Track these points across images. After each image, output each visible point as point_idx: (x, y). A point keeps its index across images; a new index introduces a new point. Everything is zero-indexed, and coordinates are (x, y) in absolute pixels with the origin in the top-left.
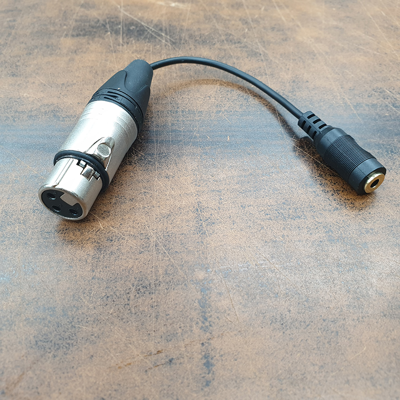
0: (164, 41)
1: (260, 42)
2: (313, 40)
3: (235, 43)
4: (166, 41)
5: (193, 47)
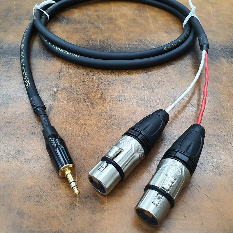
0: (64, 22)
1: (101, 23)
2: (122, 23)
3: (91, 23)
4: (65, 22)
5: (74, 24)
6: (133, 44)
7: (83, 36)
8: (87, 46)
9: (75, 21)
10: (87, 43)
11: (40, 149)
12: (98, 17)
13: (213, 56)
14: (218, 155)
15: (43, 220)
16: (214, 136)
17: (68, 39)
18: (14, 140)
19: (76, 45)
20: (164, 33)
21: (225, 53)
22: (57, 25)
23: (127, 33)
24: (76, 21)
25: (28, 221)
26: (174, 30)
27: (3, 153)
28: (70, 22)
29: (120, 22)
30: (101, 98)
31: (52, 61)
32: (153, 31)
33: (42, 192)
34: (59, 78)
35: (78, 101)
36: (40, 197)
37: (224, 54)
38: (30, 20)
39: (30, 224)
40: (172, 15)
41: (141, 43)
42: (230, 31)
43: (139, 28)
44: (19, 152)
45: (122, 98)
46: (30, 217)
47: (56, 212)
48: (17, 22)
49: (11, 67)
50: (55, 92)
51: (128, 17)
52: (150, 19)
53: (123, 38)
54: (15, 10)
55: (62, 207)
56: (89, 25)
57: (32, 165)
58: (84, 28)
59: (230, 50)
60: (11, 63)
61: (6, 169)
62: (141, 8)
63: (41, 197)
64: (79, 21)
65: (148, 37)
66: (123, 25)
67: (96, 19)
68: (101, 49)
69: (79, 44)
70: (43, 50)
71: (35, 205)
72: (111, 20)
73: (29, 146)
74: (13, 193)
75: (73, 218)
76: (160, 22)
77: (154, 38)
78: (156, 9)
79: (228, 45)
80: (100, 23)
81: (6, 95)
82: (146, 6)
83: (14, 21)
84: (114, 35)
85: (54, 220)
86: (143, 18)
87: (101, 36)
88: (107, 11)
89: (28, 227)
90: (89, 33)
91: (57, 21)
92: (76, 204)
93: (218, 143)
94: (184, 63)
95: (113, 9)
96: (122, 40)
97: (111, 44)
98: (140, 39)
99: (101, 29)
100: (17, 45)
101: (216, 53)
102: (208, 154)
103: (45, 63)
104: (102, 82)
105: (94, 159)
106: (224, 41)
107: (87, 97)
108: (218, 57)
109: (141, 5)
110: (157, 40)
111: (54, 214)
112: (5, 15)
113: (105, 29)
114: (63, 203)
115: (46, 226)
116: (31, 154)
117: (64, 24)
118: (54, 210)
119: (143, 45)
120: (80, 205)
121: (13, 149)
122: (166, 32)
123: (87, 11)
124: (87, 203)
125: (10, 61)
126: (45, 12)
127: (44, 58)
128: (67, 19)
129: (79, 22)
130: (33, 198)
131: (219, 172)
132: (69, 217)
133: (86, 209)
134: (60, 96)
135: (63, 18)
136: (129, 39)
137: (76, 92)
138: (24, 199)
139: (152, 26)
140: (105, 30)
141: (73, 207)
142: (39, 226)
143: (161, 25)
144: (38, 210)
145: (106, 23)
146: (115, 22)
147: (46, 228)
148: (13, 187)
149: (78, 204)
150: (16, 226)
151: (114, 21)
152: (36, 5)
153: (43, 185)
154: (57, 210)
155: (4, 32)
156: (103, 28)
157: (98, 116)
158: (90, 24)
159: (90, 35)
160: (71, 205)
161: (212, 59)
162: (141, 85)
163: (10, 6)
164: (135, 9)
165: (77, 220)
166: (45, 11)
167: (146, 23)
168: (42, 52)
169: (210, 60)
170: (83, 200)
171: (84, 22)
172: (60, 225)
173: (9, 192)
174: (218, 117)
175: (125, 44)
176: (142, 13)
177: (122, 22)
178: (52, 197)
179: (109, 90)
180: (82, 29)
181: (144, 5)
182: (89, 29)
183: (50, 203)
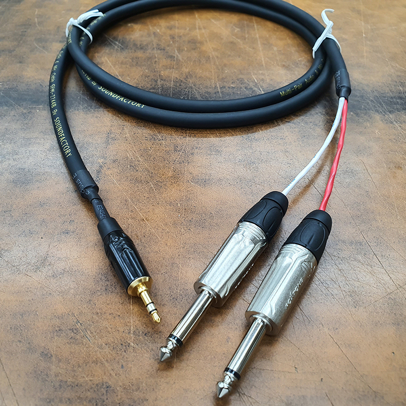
6: (229, 87)
7: (147, 71)
8: (154, 89)
9: (135, 45)
10: (154, 83)
11: (76, 257)
12: (173, 38)
13: (360, 110)
14: (355, 274)
15: (79, 366)
16: (351, 243)
17: (123, 77)
18: (36, 242)
19: (136, 87)
20: (280, 68)
21: (380, 104)
22: (105, 52)
23: (220, 67)
24: (137, 45)
25: (57, 367)
26: (297, 64)
27: (19, 262)
28: (127, 46)
29: (209, 47)
30: (174, 177)
31: (96, 114)
32: (263, 65)
33: (79, 324)
34: (107, 143)
35: (137, 181)
36: (75, 331)
37: (379, 106)
38: (60, 42)
39: (60, 371)
40: (296, 36)
41: (242, 86)
42: (392, 67)
43: (240, 59)
44: (44, 261)
45: (207, 178)
46: (60, 361)
47: (99, 355)
48: (40, 46)
49: (30, 122)
50: (101, 167)
51: (222, 39)
52: (259, 42)
53: (213, 75)
54: (37, 25)
55: (109, 347)
56: (157, 53)
57: (63, 282)
58: (149, 58)
59: (389, 99)
60: (30, 115)
61: (24, 287)
62: (245, 22)
63: (77, 331)
64: (142, 46)
65: (253, 74)
66: (213, 53)
67: (170, 42)
68: (177, 94)
69: (140, 86)
70: (83, 94)
71: (67, 342)
72: (194, 44)
73: (59, 252)
74: (34, 324)
75: (124, 364)
76: (275, 49)
77: (263, 77)
78: (270, 25)
79: (387, 90)
80: (176, 49)
81: (24, 169)
82: (254, 18)
83: (35, 44)
84: (197, 70)
85: (96, 366)
86: (247, 40)
87: (177, 72)
88: (188, 29)
89: (56, 376)
90: (157, 67)
91: (105, 45)
92: (129, 344)
93: (356, 256)
94: (311, 120)
95: (197, 24)
96: (210, 79)
97: (193, 85)
98: (240, 78)
99: (177, 59)
100: (41, 85)
101: (366, 105)
102: (339, 272)
103: (86, 117)
104: (175, 150)
105: (158, 275)
106: (380, 84)
107: (151, 175)
108: (368, 111)
109: (245, 17)
110: (268, 81)
111: (95, 357)
112: (20, 33)
113: (183, 59)
114: (109, 341)
115: (83, 375)
116: (62, 264)
117: (117, 50)
118: (96, 352)
119: (246, 88)
120: (135, 346)
121: (34, 255)
122: (284, 65)
123: (155, 28)
124: (147, 343)
125: (29, 113)
126: (86, 31)
127: (84, 108)
128: (122, 41)
129: (142, 48)
130: (65, 332)
131: (354, 302)
132: (118, 363)
133: (145, 351)
134: (109, 172)
135: (115, 39)
136: (223, 78)
137: (133, 167)
138: (52, 334)
139: (262, 56)
140: (183, 61)
141: (125, 347)
142: (73, 375)
143: (277, 53)
144: (73, 351)
145: (186, 49)
146: (200, 48)
147: (84, 377)
148: (34, 315)
149: (132, 344)
150: (40, 372)
151: (198, 45)
152: (72, 19)
153: (81, 313)
154: (100, 352)
155: (20, 62)
156: (180, 57)
157: (168, 207)
158: (159, 51)
159: (158, 70)
160: (122, 344)
161: (357, 114)
162: (238, 157)
163: (28, 19)
164: (235, 25)
165: (131, 367)
166: (85, 28)
167: (251, 50)
168: (80, 97)
169: (355, 115)
170: (140, 337)
171: (149, 47)
172: (105, 373)
173: (30, 323)
174: (359, 213)
175: (216, 87)
176: (246, 32)
177: (212, 48)
178: (94, 333)
179: (186, 164)
180: (145, 59)
181: (250, 17)
182: (157, 60)
183: (91, 341)
